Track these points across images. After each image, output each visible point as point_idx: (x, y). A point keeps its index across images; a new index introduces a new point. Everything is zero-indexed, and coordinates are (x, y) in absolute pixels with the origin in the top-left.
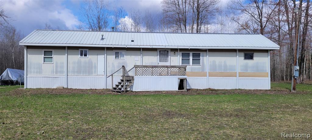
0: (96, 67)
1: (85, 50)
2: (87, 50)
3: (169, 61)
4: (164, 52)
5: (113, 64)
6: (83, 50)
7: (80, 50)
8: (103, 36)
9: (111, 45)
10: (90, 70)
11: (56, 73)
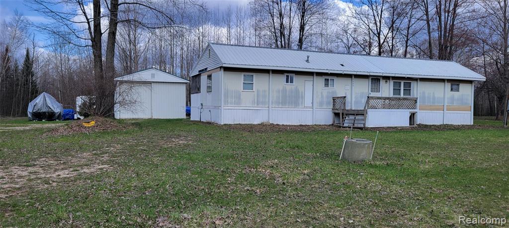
0: (303, 97)
1: (292, 75)
2: (293, 75)
3: (381, 92)
4: (376, 80)
5: (322, 93)
6: (289, 75)
7: (286, 74)
8: (308, 57)
9: (327, 70)
10: (295, 100)
11: (257, 105)
